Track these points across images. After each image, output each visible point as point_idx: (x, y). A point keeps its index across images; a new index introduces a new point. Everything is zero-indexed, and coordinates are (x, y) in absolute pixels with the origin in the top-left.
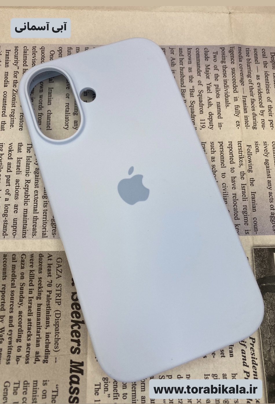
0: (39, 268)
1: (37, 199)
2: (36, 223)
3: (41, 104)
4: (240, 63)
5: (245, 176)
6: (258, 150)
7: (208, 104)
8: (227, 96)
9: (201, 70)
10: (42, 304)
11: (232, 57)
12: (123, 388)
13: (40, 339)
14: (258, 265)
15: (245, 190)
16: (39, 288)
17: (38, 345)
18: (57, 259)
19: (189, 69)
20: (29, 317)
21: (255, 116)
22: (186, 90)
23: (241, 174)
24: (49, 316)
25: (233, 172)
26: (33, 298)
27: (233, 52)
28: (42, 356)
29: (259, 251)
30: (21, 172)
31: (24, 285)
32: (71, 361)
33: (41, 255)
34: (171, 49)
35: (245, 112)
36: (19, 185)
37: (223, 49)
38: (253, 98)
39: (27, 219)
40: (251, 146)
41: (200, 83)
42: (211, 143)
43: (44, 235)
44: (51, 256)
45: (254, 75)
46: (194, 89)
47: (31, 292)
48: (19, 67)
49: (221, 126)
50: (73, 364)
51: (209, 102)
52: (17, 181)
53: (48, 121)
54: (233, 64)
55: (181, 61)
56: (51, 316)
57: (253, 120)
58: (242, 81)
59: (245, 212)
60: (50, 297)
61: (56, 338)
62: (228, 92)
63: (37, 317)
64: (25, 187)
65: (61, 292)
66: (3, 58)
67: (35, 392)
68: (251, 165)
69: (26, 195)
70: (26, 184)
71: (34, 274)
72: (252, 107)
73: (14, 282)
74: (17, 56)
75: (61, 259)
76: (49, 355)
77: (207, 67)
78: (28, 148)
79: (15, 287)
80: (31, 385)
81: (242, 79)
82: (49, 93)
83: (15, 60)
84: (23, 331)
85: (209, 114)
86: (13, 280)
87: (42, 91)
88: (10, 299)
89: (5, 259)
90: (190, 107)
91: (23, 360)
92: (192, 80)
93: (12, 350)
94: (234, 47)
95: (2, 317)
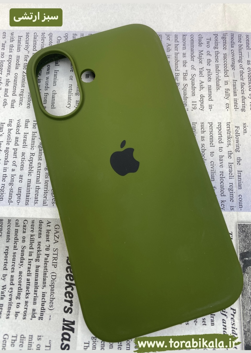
0: (39, 233)
1: (39, 170)
2: (38, 192)
3: (47, 85)
4: (232, 49)
5: (232, 156)
6: (246, 131)
7: (200, 87)
8: (218, 80)
9: (194, 56)
10: (40, 266)
11: (224, 43)
12: (110, 348)
13: (37, 298)
14: (241, 240)
15: (232, 169)
16: (38, 251)
17: (35, 303)
18: (55, 226)
19: (183, 55)
20: (28, 277)
21: (244, 99)
22: (180, 74)
23: (228, 153)
24: (46, 277)
25: (221, 151)
26: (32, 260)
27: (226, 38)
28: (38, 314)
29: (243, 227)
30: (27, 146)
31: (25, 248)
32: (64, 319)
33: (41, 222)
34: (167, 36)
35: (235, 95)
36: (25, 158)
37: (217, 35)
38: (243, 82)
39: (31, 188)
40: (239, 127)
41: (193, 68)
42: (202, 123)
43: (44, 204)
44: (50, 223)
45: (245, 60)
46: (187, 73)
47: (31, 255)
48: (29, 51)
49: (211, 108)
50: (65, 322)
51: (201, 85)
52: (23, 154)
53: (53, 100)
54: (226, 49)
55: (176, 46)
56: (47, 277)
57: (243, 102)
58: (233, 66)
59: (231, 189)
60: (47, 260)
61: (51, 298)
62: (219, 76)
63: (35, 277)
64: (30, 160)
65: (57, 256)
66: (15, 43)
67: (30, 346)
68: (239, 145)
69: (30, 166)
70: (31, 157)
71: (34, 239)
72: (242, 90)
73: (16, 244)
74: (28, 41)
75: (59, 226)
76: (44, 313)
77: (201, 52)
78: (34, 125)
79: (17, 249)
80: (27, 339)
81: (233, 64)
82: (55, 75)
83: (26, 46)
84: (22, 289)
85: (201, 97)
86: (15, 243)
87: (48, 73)
88: (12, 260)
89: (9, 224)
90: (182, 89)
91: (20, 316)
92: (186, 65)
93: (12, 306)
94: (227, 34)
95: (5, 276)
